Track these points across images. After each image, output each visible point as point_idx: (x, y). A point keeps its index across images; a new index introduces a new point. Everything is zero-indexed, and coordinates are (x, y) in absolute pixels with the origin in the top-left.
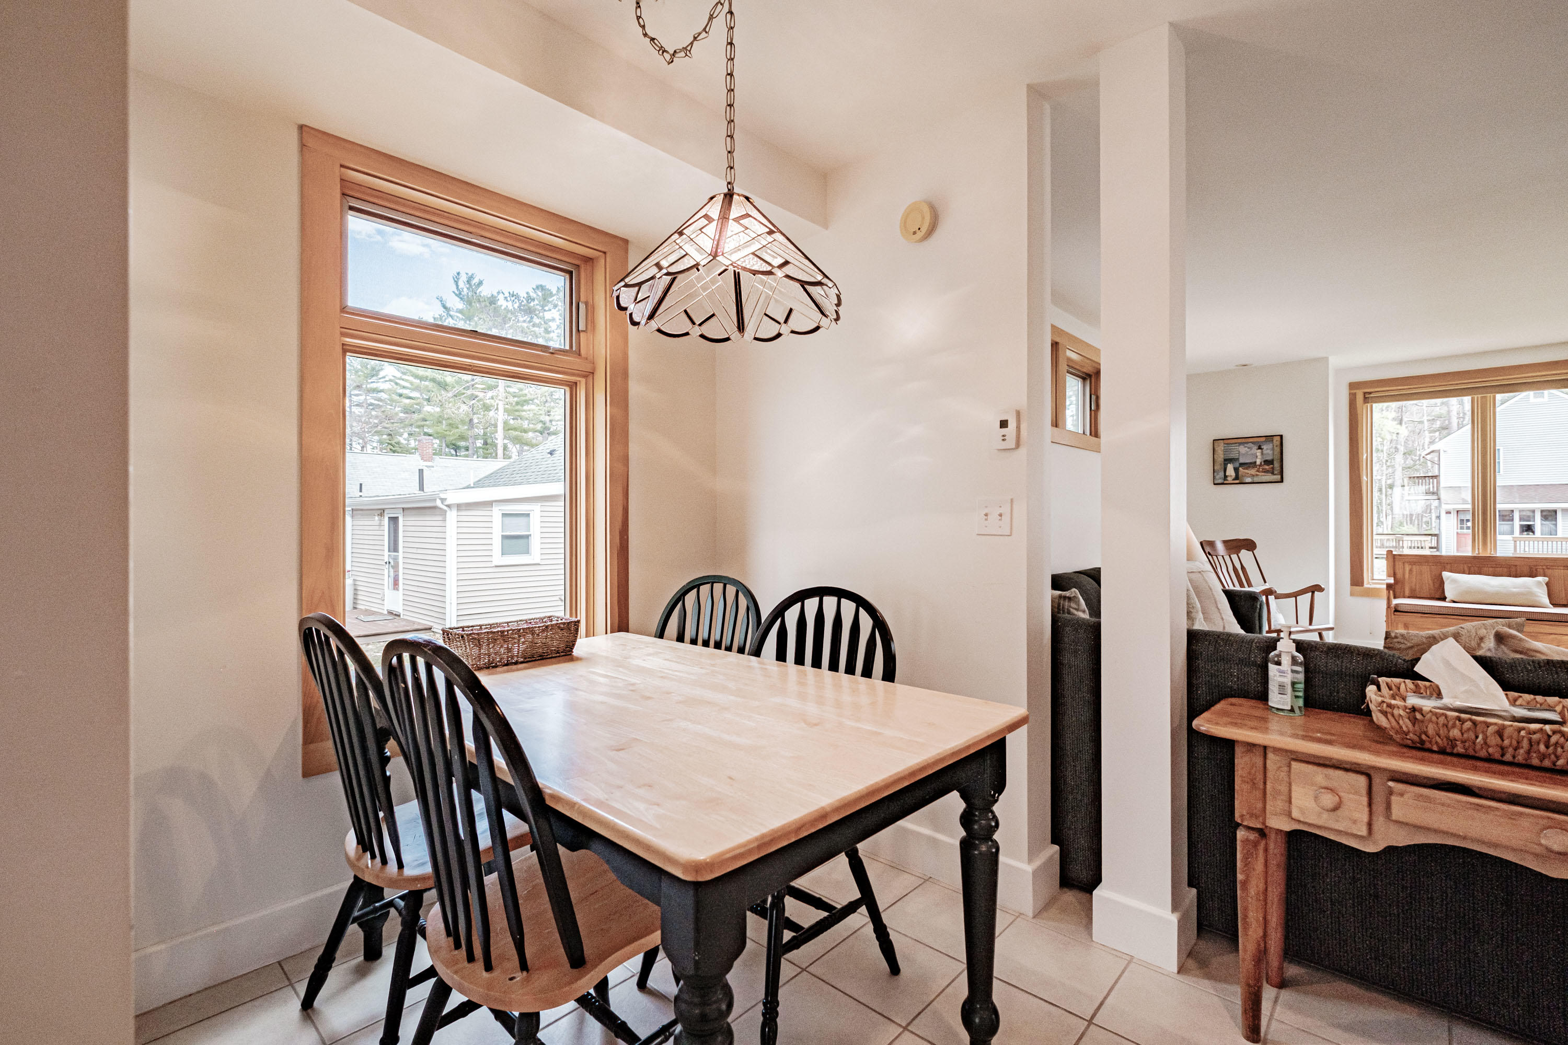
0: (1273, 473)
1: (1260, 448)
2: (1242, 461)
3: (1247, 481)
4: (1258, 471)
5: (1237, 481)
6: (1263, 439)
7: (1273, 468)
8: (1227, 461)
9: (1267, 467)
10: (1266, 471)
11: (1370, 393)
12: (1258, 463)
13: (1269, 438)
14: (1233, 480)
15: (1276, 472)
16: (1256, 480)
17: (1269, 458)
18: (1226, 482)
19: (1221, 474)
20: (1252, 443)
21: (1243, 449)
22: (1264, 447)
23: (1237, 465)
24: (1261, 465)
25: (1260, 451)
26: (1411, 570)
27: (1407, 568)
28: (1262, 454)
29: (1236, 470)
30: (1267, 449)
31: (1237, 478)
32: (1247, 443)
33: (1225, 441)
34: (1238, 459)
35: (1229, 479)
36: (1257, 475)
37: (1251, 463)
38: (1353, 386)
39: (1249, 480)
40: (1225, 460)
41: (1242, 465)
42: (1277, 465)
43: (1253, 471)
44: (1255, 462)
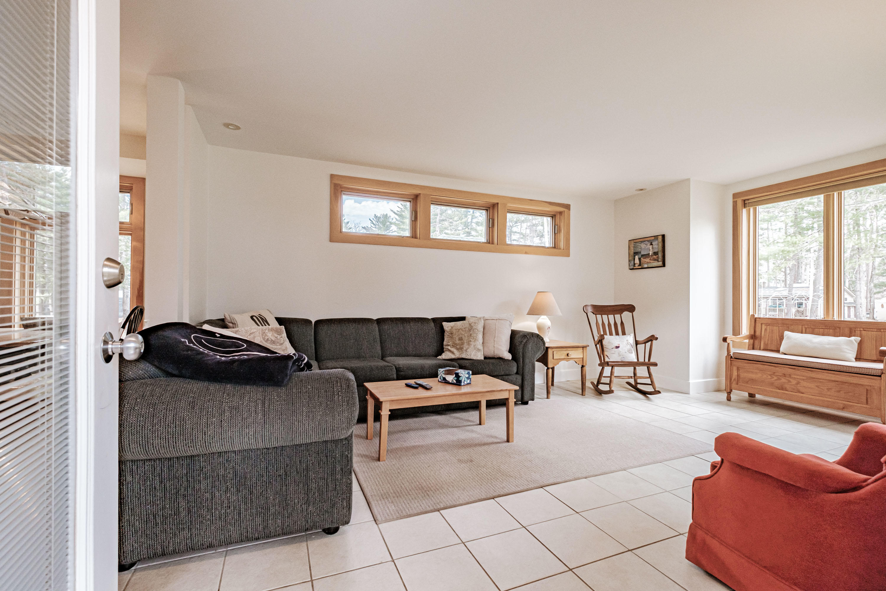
0: (658, 261)
1: (651, 244)
2: (643, 253)
3: (645, 267)
4: (650, 260)
5: (640, 267)
6: (653, 238)
7: (658, 257)
8: (636, 253)
9: (655, 257)
10: (655, 260)
11: (748, 200)
12: (650, 254)
13: (656, 237)
14: (639, 266)
15: (659, 260)
16: (650, 265)
17: (656, 251)
18: (635, 268)
19: (632, 262)
20: (648, 241)
21: (643, 246)
22: (653, 243)
23: (640, 257)
24: (652, 256)
25: (651, 246)
26: (766, 330)
27: (764, 327)
28: (653, 248)
29: (640, 259)
30: (655, 245)
31: (640, 265)
32: (644, 241)
33: (635, 241)
34: (640, 252)
35: (636, 265)
36: (650, 262)
37: (647, 255)
38: (735, 196)
39: (646, 266)
40: (634, 253)
41: (642, 256)
42: (660, 255)
43: (647, 260)
44: (649, 254)
